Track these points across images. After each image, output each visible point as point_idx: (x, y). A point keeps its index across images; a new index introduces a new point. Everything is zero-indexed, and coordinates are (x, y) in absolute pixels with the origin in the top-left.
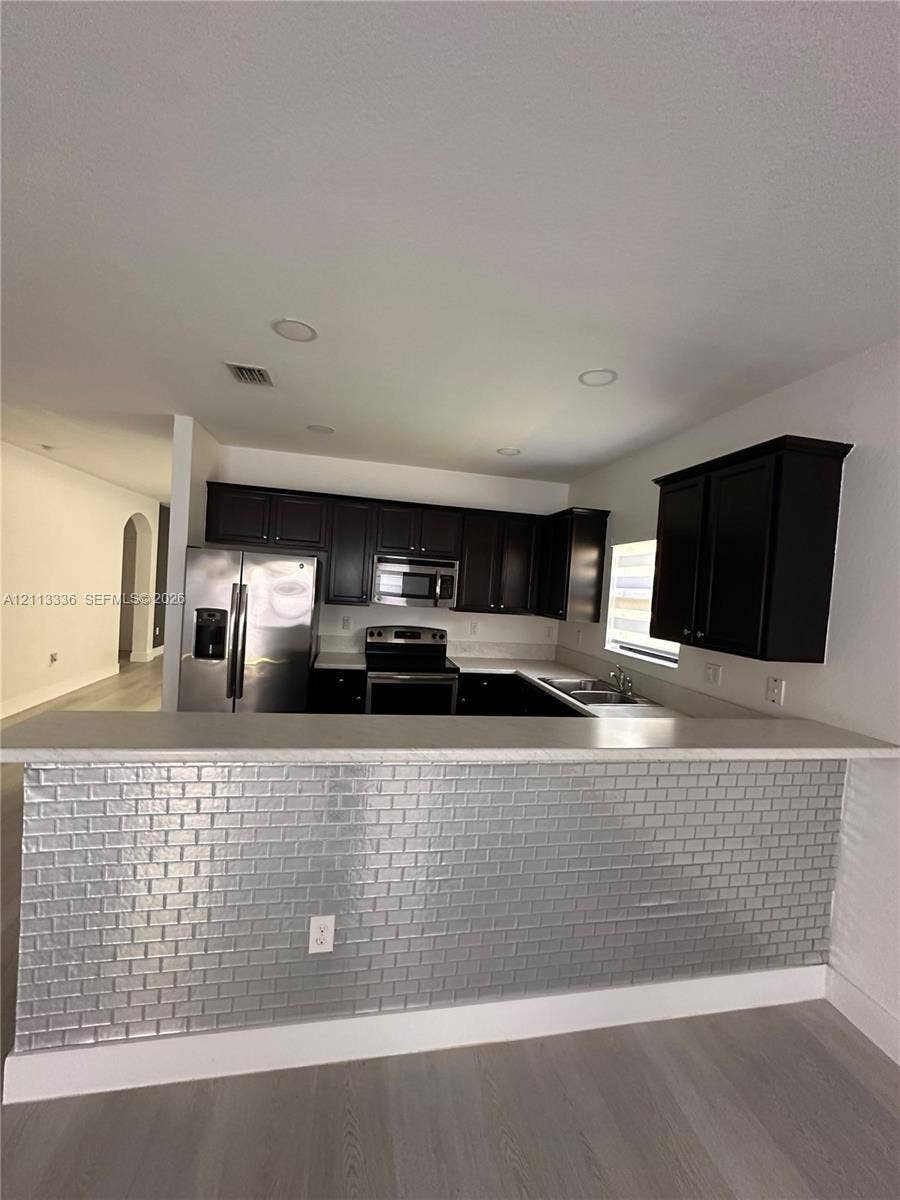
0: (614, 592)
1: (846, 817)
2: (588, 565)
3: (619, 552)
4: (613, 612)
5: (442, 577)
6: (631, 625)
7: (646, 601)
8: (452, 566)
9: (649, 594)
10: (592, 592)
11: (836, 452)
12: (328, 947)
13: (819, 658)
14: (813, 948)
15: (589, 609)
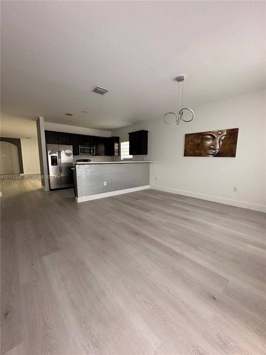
0: (122, 151)
1: (150, 170)
2: (117, 146)
3: (122, 144)
4: (122, 154)
5: (92, 149)
6: (125, 155)
7: (128, 151)
8: (94, 147)
9: (128, 150)
10: (118, 151)
11: (147, 132)
12: (106, 185)
13: (147, 154)
14: (148, 184)
15: (117, 154)
